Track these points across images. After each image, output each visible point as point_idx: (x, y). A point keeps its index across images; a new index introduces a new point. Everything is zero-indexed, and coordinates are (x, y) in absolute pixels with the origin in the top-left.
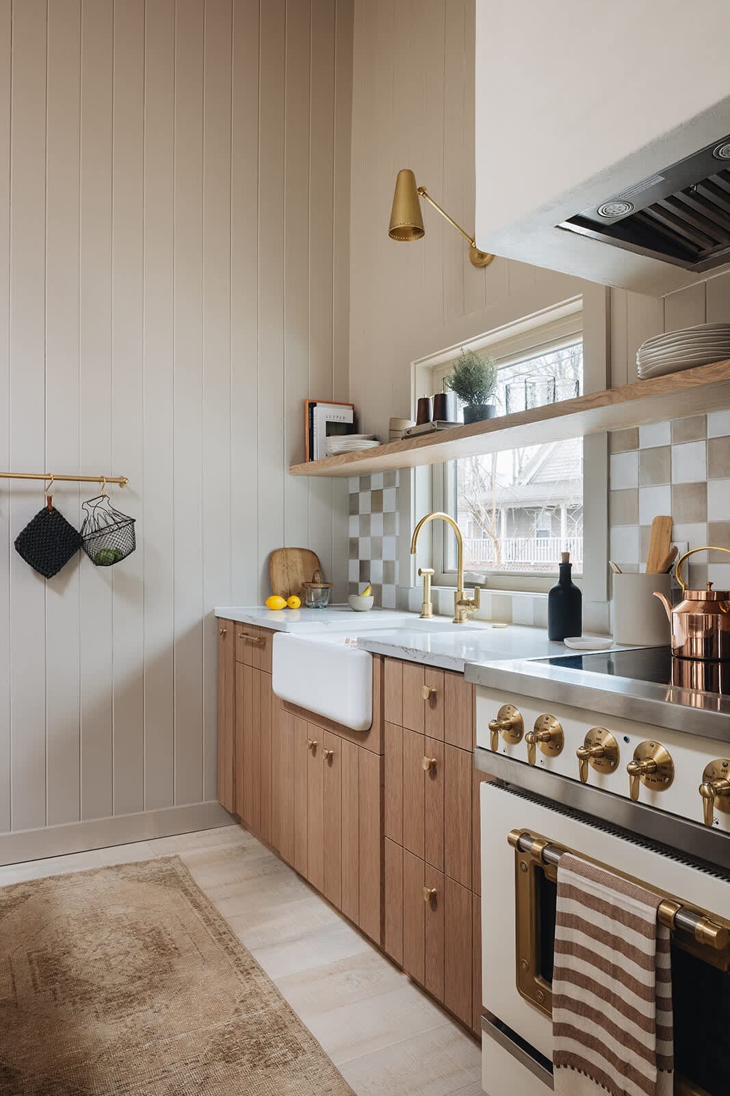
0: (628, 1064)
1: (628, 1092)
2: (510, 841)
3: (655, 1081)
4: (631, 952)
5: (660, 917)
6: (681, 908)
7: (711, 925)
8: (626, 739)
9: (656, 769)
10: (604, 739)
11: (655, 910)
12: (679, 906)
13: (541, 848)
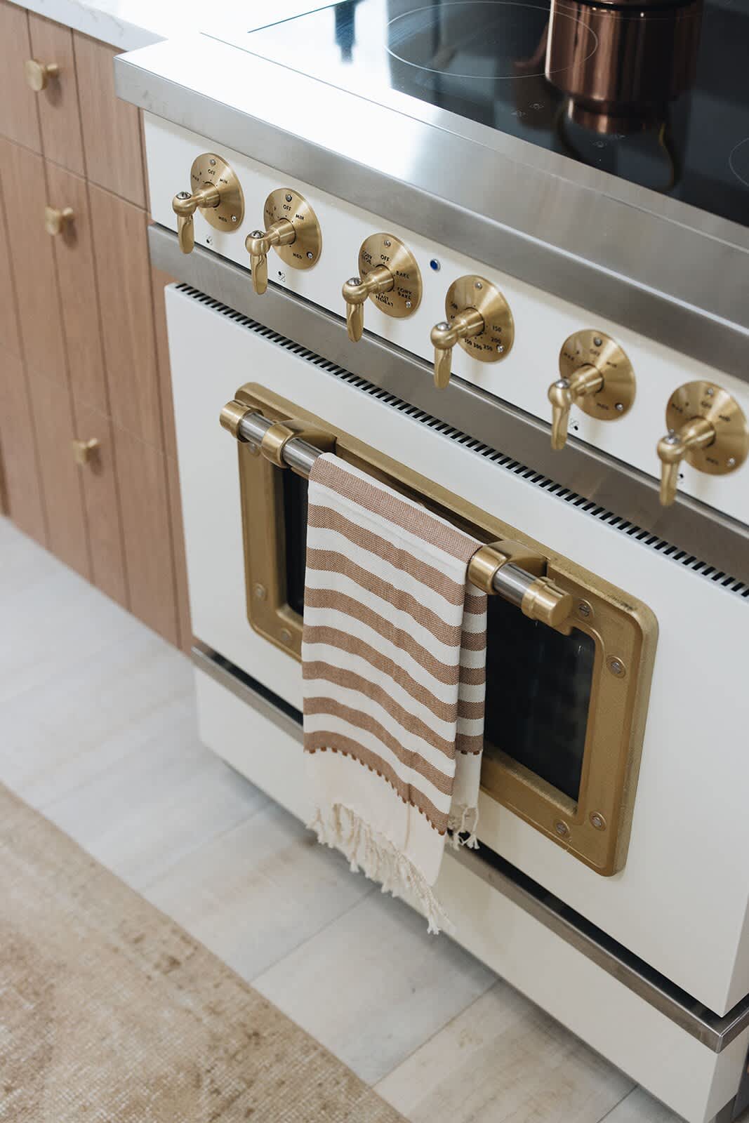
0: (415, 754)
1: (414, 785)
2: (225, 422)
3: (452, 775)
4: (426, 617)
5: (472, 576)
6: (506, 562)
7: (550, 594)
8: (434, 265)
9: (483, 330)
10: (393, 255)
11: (465, 565)
12: (504, 558)
13: (281, 442)
